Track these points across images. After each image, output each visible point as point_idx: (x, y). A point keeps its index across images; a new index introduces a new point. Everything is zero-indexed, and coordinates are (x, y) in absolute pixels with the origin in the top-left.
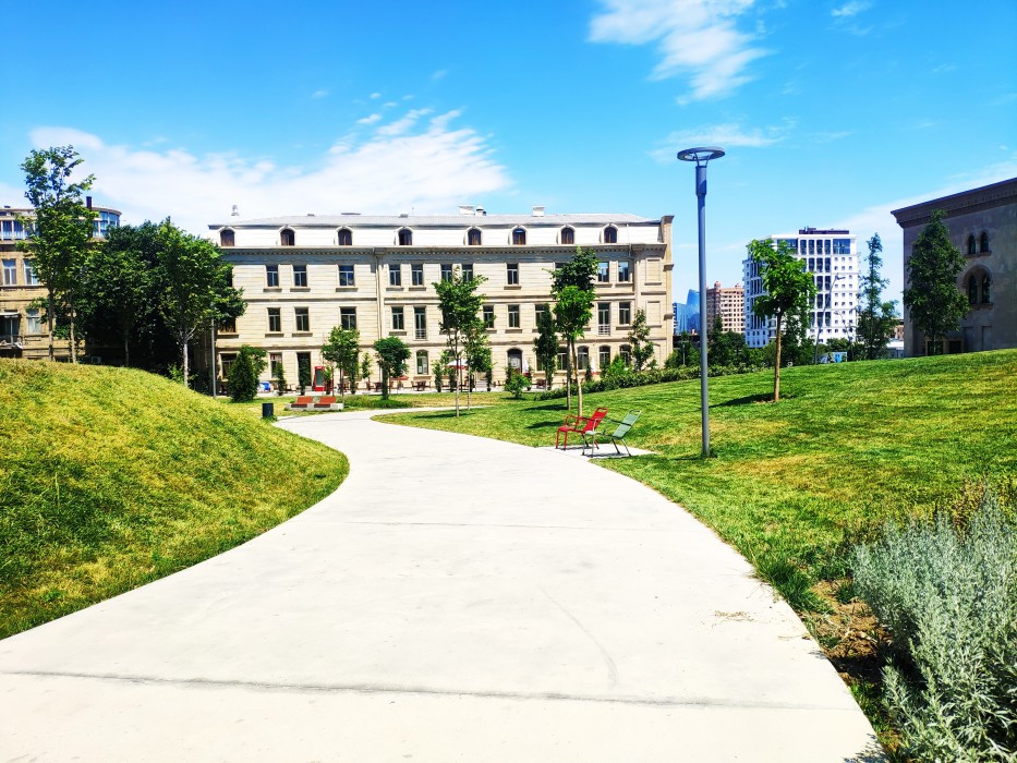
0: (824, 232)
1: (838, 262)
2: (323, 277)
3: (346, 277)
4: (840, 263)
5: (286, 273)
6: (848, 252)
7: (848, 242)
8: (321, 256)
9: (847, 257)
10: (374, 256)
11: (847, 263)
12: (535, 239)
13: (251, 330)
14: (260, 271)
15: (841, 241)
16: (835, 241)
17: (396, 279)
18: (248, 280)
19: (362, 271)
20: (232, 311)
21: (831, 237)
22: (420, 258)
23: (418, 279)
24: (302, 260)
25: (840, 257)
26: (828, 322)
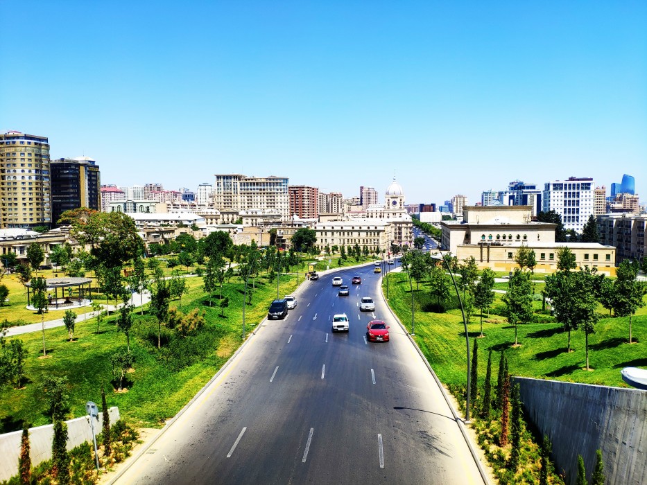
0: (578, 180)
1: (583, 193)
2: (329, 234)
3: (333, 234)
4: (584, 194)
5: (324, 233)
6: (589, 189)
7: (589, 184)
8: (329, 231)
9: (588, 191)
10: (337, 231)
11: (588, 194)
12: (363, 228)
13: (318, 242)
14: (320, 233)
15: (585, 184)
16: (582, 184)
17: (340, 235)
18: (318, 235)
19: (335, 233)
20: (315, 240)
21: (580, 182)
22: (344, 231)
23: (344, 234)
24: (326, 232)
25: (584, 191)
26: (578, 221)
